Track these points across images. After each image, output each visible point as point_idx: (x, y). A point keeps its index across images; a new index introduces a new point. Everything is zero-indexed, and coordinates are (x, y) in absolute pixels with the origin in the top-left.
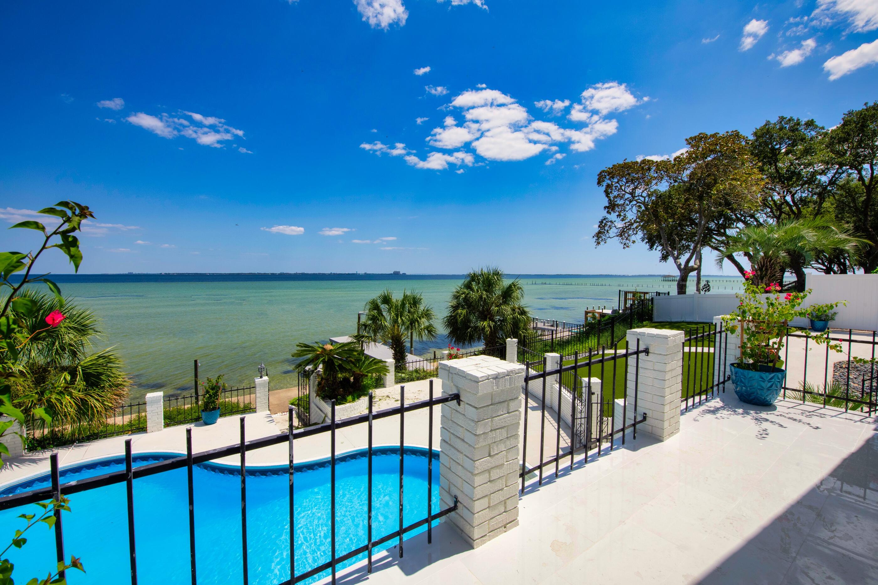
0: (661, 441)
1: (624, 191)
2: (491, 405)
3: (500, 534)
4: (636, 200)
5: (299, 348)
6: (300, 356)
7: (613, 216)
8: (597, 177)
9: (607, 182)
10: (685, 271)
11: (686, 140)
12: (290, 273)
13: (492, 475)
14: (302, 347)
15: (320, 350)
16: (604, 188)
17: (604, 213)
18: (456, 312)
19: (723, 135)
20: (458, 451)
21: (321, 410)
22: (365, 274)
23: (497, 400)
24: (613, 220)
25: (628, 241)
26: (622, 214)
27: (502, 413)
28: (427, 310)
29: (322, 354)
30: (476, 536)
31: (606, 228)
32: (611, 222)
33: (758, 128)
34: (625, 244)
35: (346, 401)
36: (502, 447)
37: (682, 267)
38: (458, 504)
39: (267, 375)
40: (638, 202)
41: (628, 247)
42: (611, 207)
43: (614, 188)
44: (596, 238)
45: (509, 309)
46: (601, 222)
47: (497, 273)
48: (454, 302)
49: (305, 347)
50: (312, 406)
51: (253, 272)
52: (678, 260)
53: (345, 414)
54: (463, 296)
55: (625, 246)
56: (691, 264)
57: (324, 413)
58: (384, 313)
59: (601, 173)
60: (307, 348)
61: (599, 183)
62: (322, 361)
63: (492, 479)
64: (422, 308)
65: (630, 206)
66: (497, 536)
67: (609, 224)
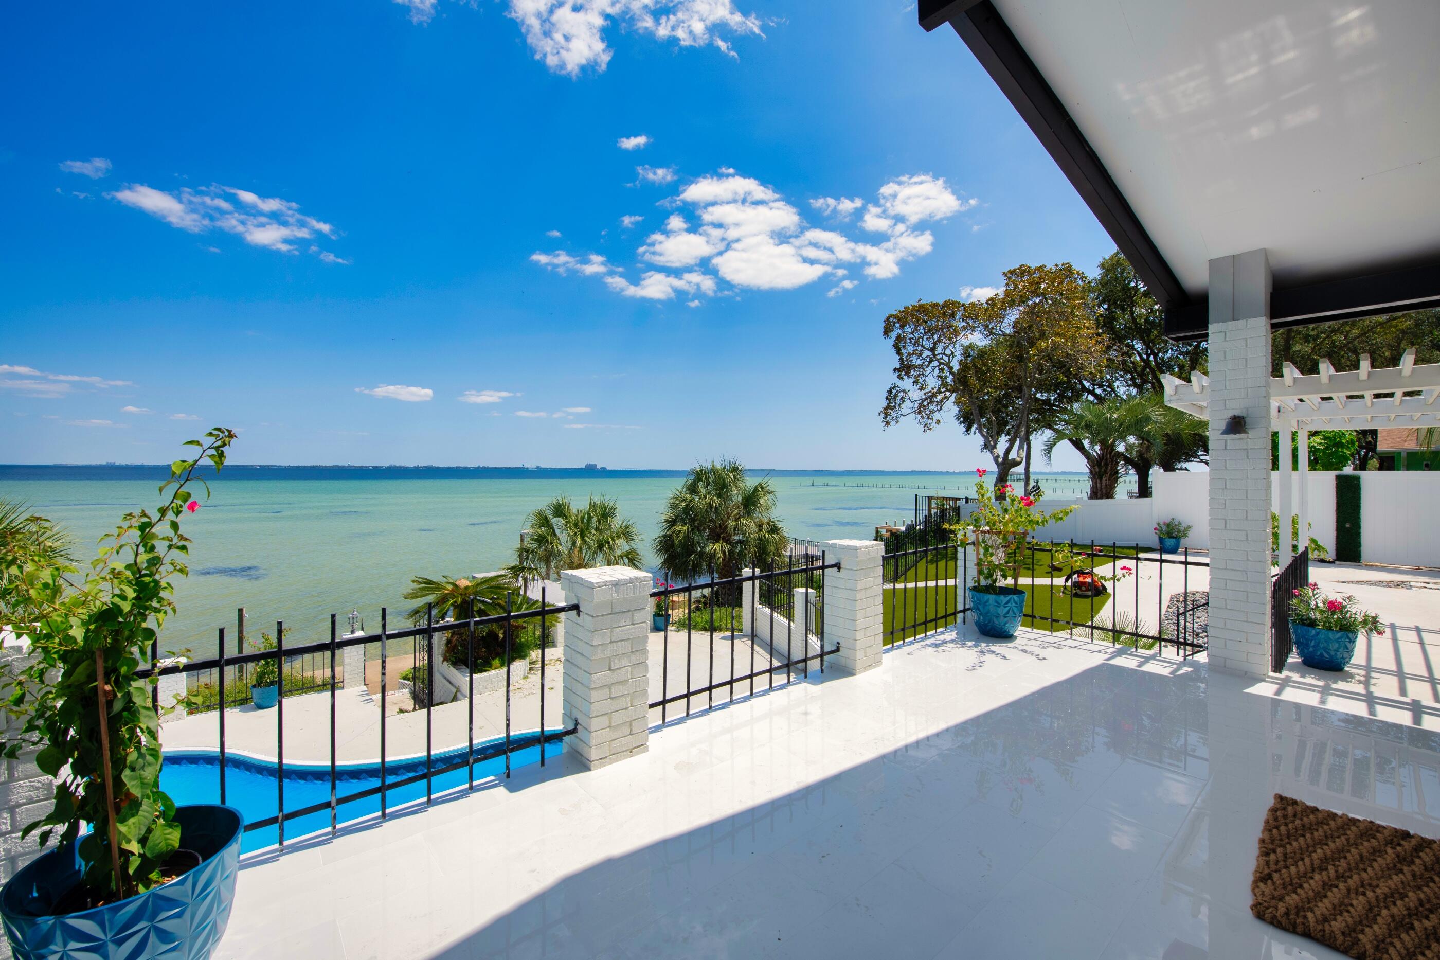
0: (853, 674)
1: (922, 346)
2: (611, 614)
3: (624, 759)
4: (938, 360)
5: (415, 586)
6: (417, 597)
7: (907, 383)
8: (884, 324)
9: (897, 331)
10: (1005, 466)
11: (1004, 274)
12: (407, 465)
13: (613, 691)
14: (421, 583)
15: (450, 587)
16: (892, 341)
17: (893, 379)
18: (671, 530)
19: (1051, 269)
20: (578, 667)
21: (450, 683)
22: (538, 467)
23: (618, 610)
24: (907, 389)
25: (929, 421)
26: (920, 380)
27: (624, 624)
28: (627, 527)
29: (452, 594)
30: (593, 757)
31: (898, 401)
32: (904, 391)
33: (1107, 258)
34: (926, 425)
35: (490, 667)
36: (626, 662)
37: (1000, 460)
38: (578, 727)
39: (362, 629)
40: (941, 364)
41: (930, 429)
42: (904, 369)
43: (908, 341)
44: (883, 415)
45: (753, 525)
46: (890, 392)
47: (735, 469)
48: (669, 514)
49: (425, 583)
50: (437, 677)
51: (340, 464)
52: (995, 450)
53: (488, 686)
54: (683, 504)
55: (926, 428)
56: (1013, 455)
57: (455, 687)
58: (558, 532)
59: (888, 318)
60: (429, 585)
61: (886, 333)
62: (452, 604)
63: (612, 696)
64: (616, 523)
65: (930, 368)
66: (620, 760)
67: (901, 394)
